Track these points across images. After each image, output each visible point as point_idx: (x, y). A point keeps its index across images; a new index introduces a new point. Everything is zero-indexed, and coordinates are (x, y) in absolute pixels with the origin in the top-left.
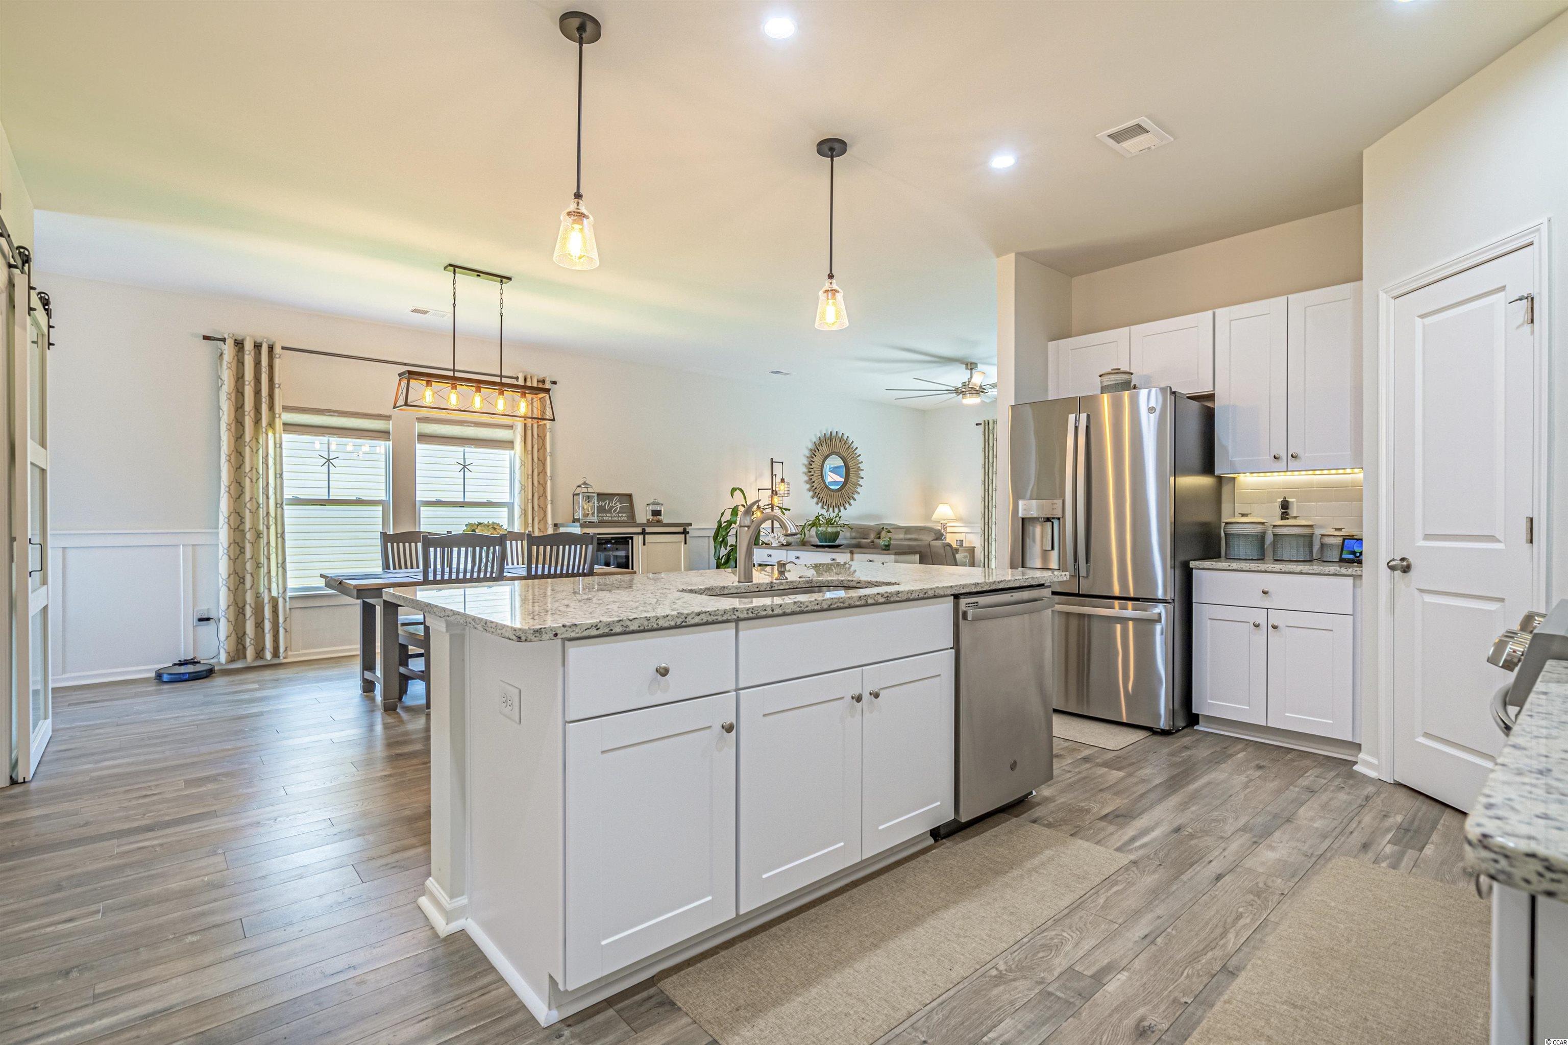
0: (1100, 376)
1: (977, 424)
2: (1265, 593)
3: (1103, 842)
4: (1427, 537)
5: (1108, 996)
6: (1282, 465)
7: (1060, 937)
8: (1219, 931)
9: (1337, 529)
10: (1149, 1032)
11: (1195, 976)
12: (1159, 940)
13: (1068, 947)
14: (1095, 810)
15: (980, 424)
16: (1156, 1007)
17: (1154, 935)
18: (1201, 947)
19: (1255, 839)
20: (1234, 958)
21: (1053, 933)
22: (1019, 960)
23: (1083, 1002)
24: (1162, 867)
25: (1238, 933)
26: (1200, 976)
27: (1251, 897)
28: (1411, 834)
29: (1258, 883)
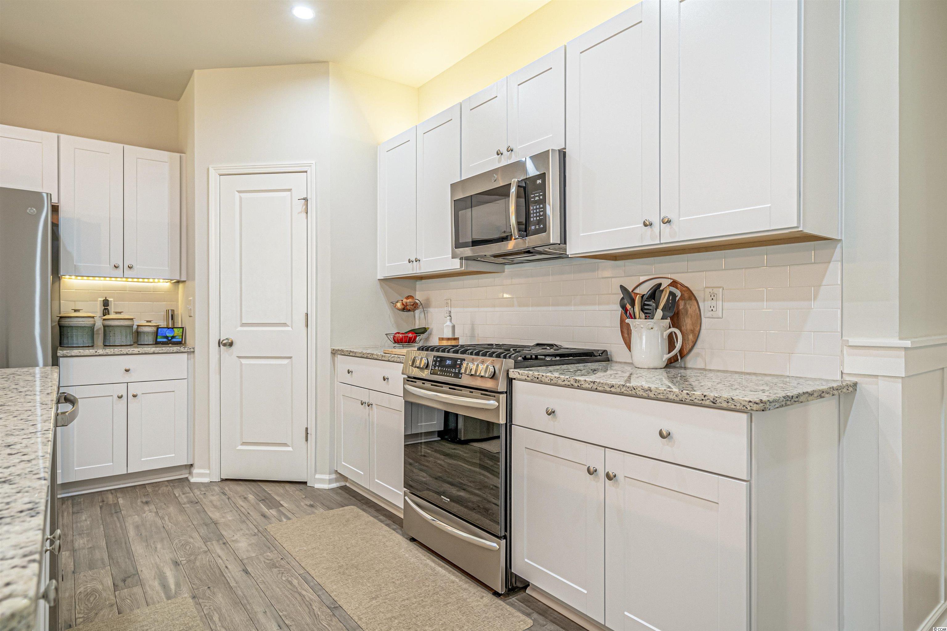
2: (127, 371)
3: (149, 600)
4: (243, 325)
6: (119, 272)
8: (297, 595)
9: (148, 321)
11: (331, 622)
12: (287, 622)
14: (100, 587)
17: (281, 623)
18: (306, 608)
19: (221, 542)
20: (325, 601)
24: (212, 588)
25: (303, 589)
26: (331, 620)
27: (275, 570)
28: (267, 501)
29: (264, 562)
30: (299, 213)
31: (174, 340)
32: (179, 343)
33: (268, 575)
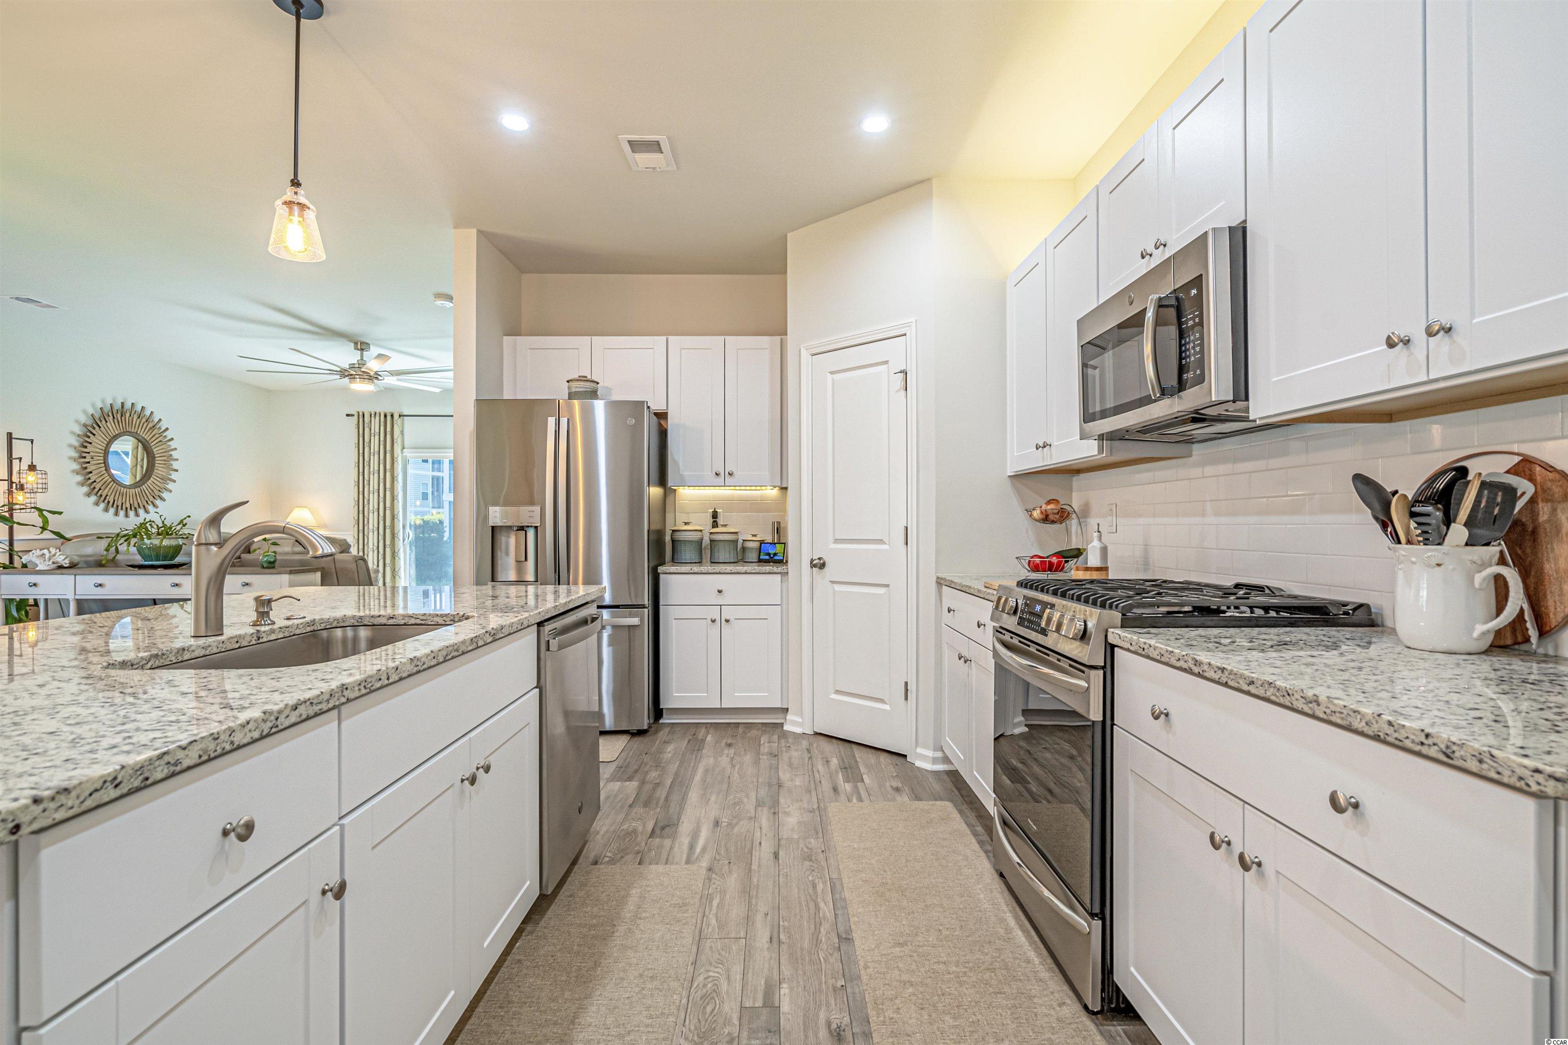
0: (568, 382)
1: (348, 415)
2: (720, 592)
3: (670, 858)
4: (837, 541)
5: (790, 1016)
6: (720, 480)
7: (710, 979)
8: (812, 905)
9: (753, 535)
10: (842, 1033)
11: (829, 957)
12: (782, 937)
13: (724, 987)
14: (640, 829)
15: (353, 415)
16: (828, 1004)
17: (775, 935)
18: (813, 927)
19: (772, 811)
20: (839, 926)
21: (701, 978)
22: (696, 1029)
23: (777, 1037)
24: (732, 864)
25: (824, 900)
26: (831, 955)
27: (807, 863)
28: (849, 771)
29: (802, 849)
30: (897, 392)
31: (776, 558)
32: (780, 562)
33: (796, 867)
